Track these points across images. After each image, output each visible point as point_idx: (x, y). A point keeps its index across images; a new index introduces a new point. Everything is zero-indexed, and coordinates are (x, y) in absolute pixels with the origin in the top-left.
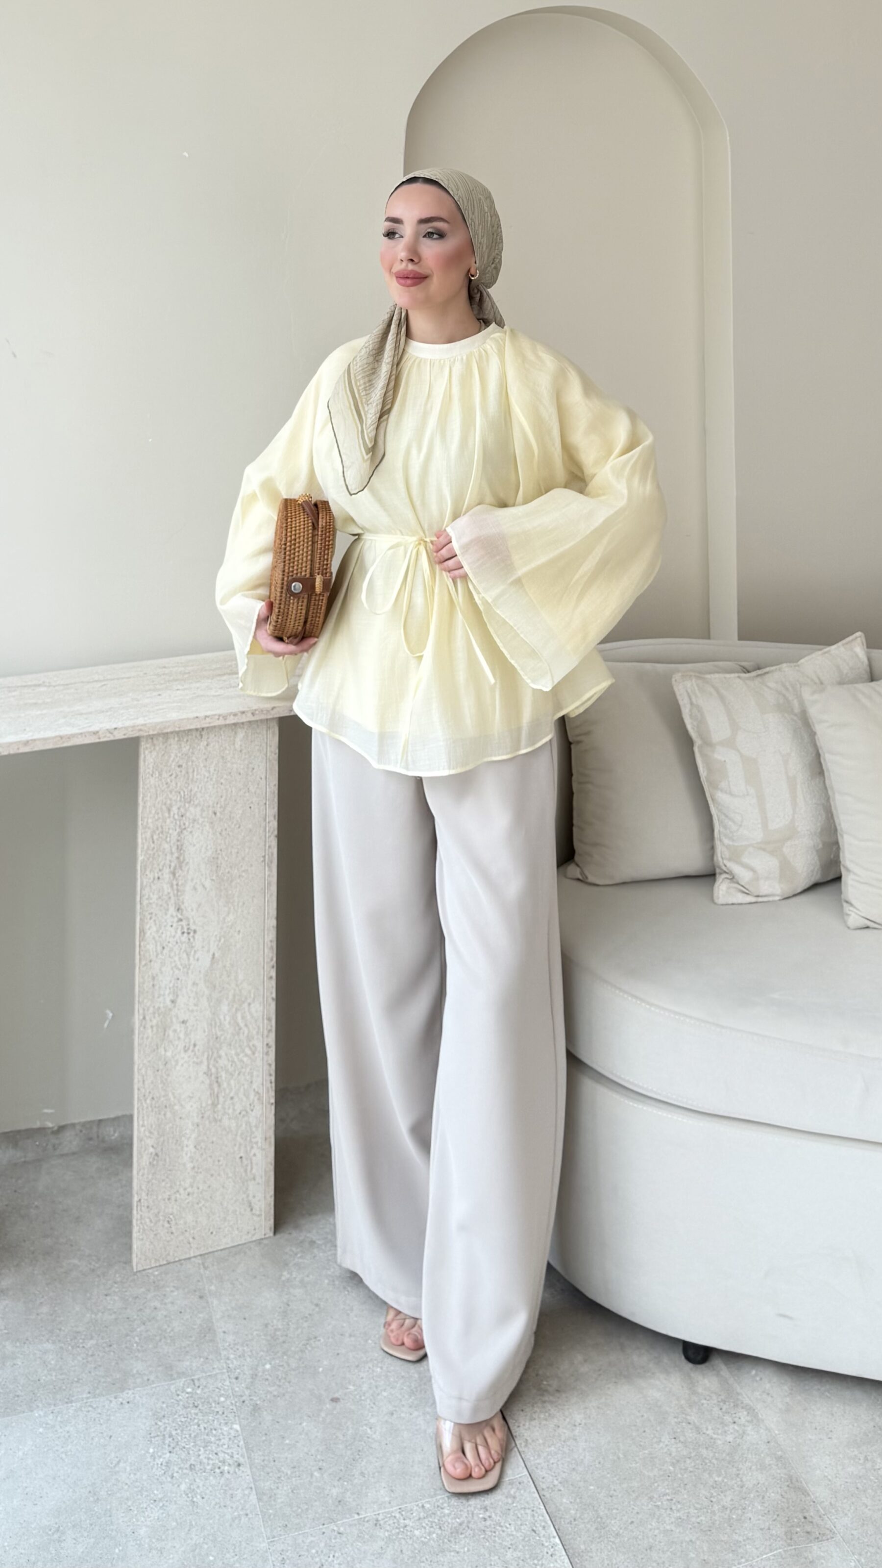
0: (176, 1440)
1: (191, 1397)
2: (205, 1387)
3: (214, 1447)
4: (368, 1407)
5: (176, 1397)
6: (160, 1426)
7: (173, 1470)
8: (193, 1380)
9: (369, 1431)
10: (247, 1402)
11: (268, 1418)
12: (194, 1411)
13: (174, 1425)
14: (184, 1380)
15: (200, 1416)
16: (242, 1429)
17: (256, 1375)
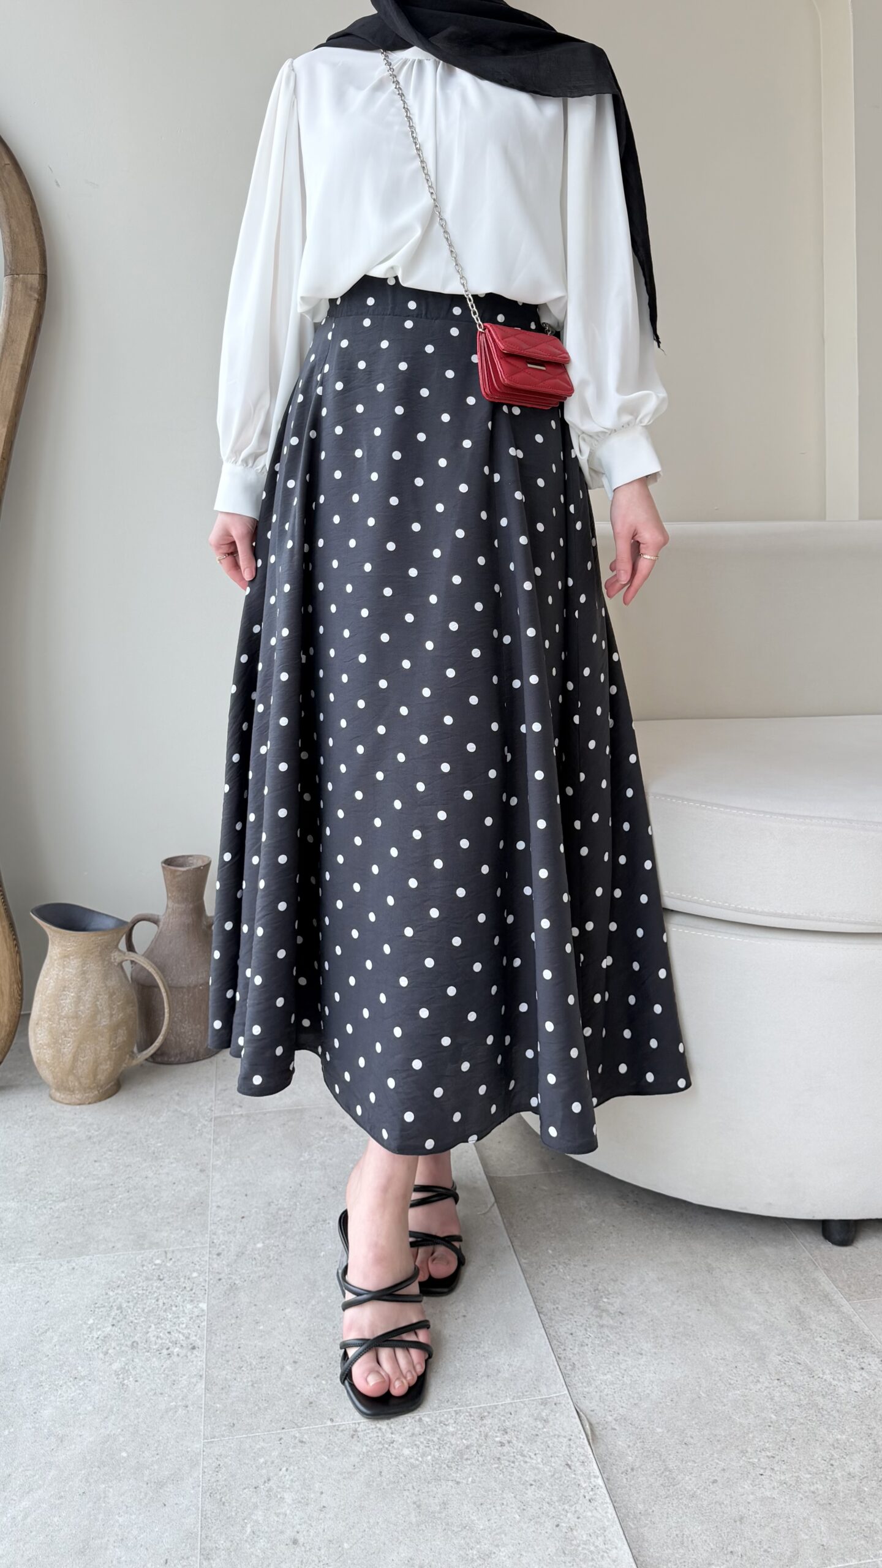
0: (124, 1314)
2: (179, 1260)
11: (244, 1299)
16: (209, 1309)
17: (243, 1253)
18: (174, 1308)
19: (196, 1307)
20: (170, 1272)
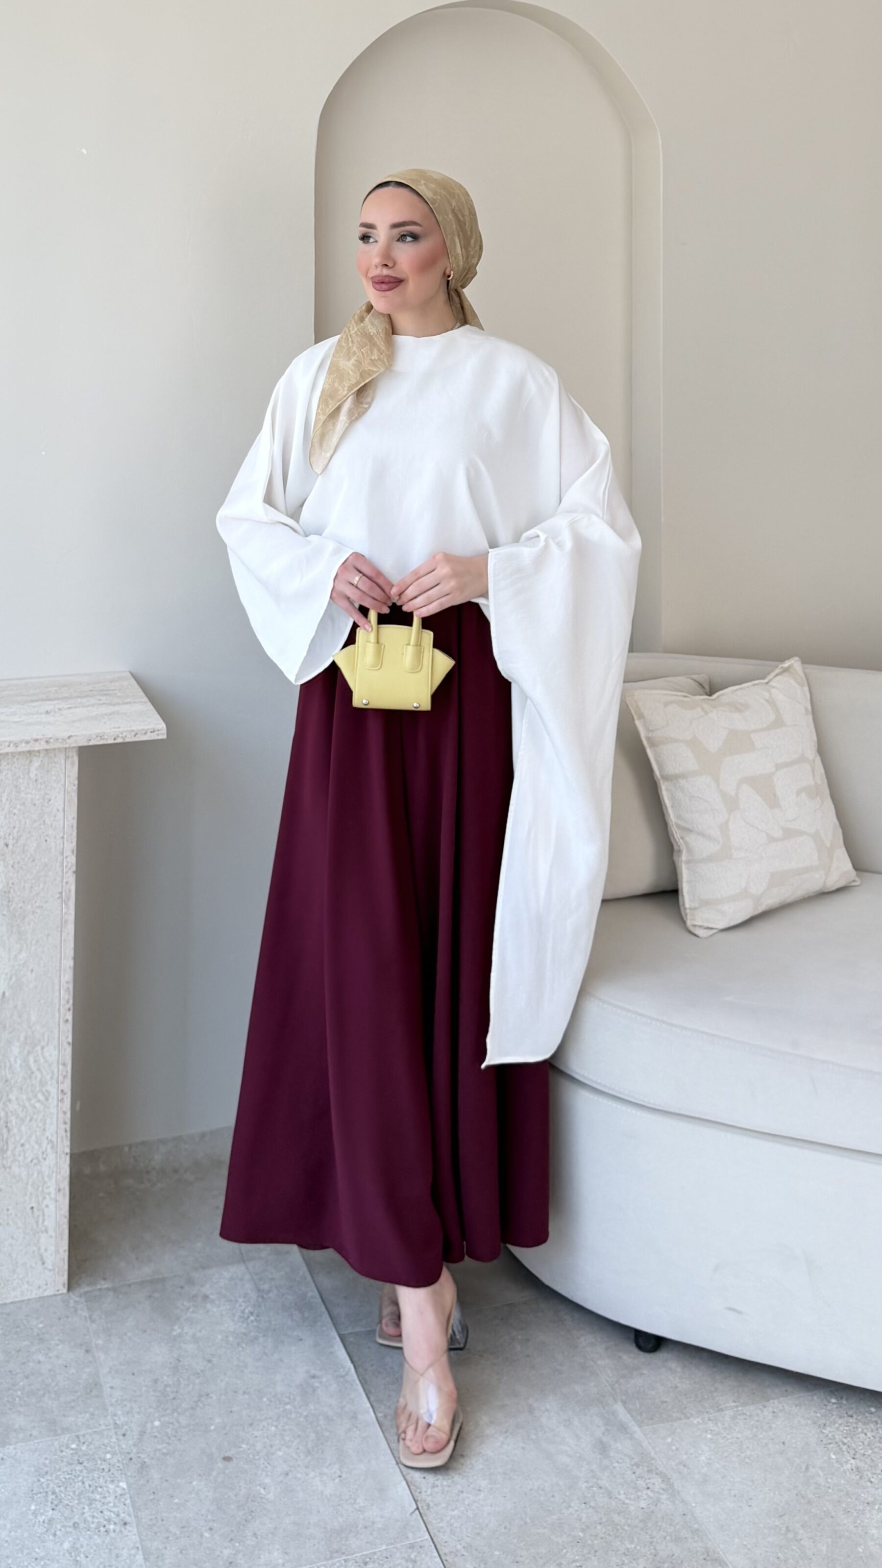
0: (59, 1498)
1: (76, 1453)
2: (91, 1443)
3: (99, 1505)
4: (262, 1466)
5: (59, 1453)
6: (43, 1483)
7: (56, 1527)
8: (78, 1437)
9: (262, 1491)
10: (134, 1460)
11: (155, 1475)
12: (79, 1467)
13: (56, 1481)
14: (68, 1436)
15: (85, 1473)
16: (128, 1487)
17: (144, 1432)
18: (100, 1490)
19: (118, 1486)
20: (86, 1455)
